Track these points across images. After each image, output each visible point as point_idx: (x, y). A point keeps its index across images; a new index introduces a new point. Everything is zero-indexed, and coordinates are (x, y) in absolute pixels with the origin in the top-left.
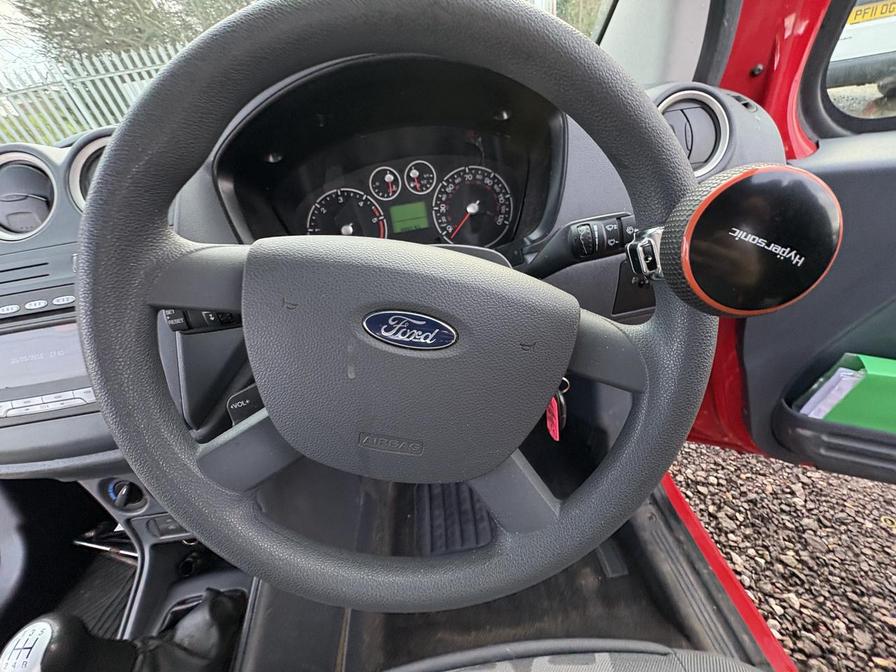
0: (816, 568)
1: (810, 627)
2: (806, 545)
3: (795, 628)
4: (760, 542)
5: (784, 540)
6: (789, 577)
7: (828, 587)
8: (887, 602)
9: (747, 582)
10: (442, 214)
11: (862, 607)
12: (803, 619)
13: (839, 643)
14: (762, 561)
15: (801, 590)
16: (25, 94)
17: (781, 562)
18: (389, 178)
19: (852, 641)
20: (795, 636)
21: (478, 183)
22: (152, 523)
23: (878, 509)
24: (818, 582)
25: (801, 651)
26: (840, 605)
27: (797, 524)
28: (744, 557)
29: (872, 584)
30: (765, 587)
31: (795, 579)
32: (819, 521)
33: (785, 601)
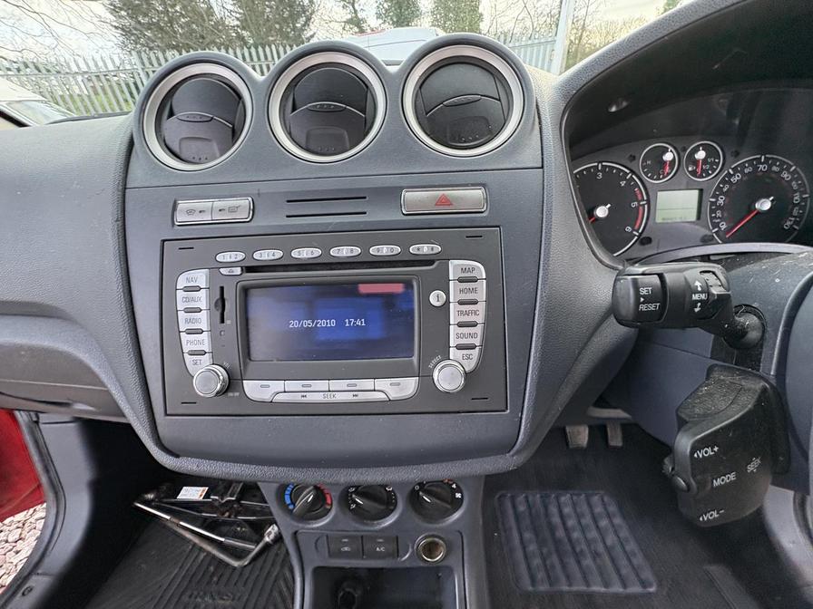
10: (720, 208)
16: (98, 76)
18: (668, 157)
21: (773, 175)
22: (323, 541)
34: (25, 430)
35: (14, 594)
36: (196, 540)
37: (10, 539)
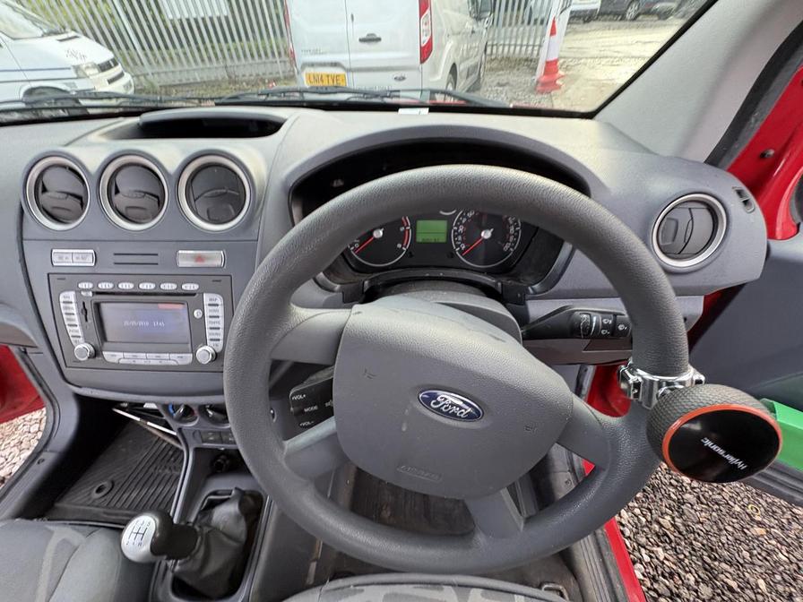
0: (685, 533)
1: (667, 575)
2: (681, 515)
3: (655, 573)
4: (646, 505)
5: (666, 506)
6: (662, 537)
7: (690, 549)
8: (733, 569)
9: (628, 533)
10: (459, 234)
11: (712, 568)
12: (664, 568)
13: (686, 591)
14: (644, 520)
15: (668, 547)
17: (658, 523)
19: (696, 591)
20: (654, 579)
22: (198, 433)
23: (749, 498)
24: (683, 543)
25: (655, 590)
26: (695, 563)
27: (680, 497)
28: (630, 514)
29: (726, 553)
30: (640, 539)
31: (666, 538)
32: (698, 498)
33: (653, 552)
34: (18, 358)
35: (33, 461)
36: (160, 435)
37: (32, 431)
